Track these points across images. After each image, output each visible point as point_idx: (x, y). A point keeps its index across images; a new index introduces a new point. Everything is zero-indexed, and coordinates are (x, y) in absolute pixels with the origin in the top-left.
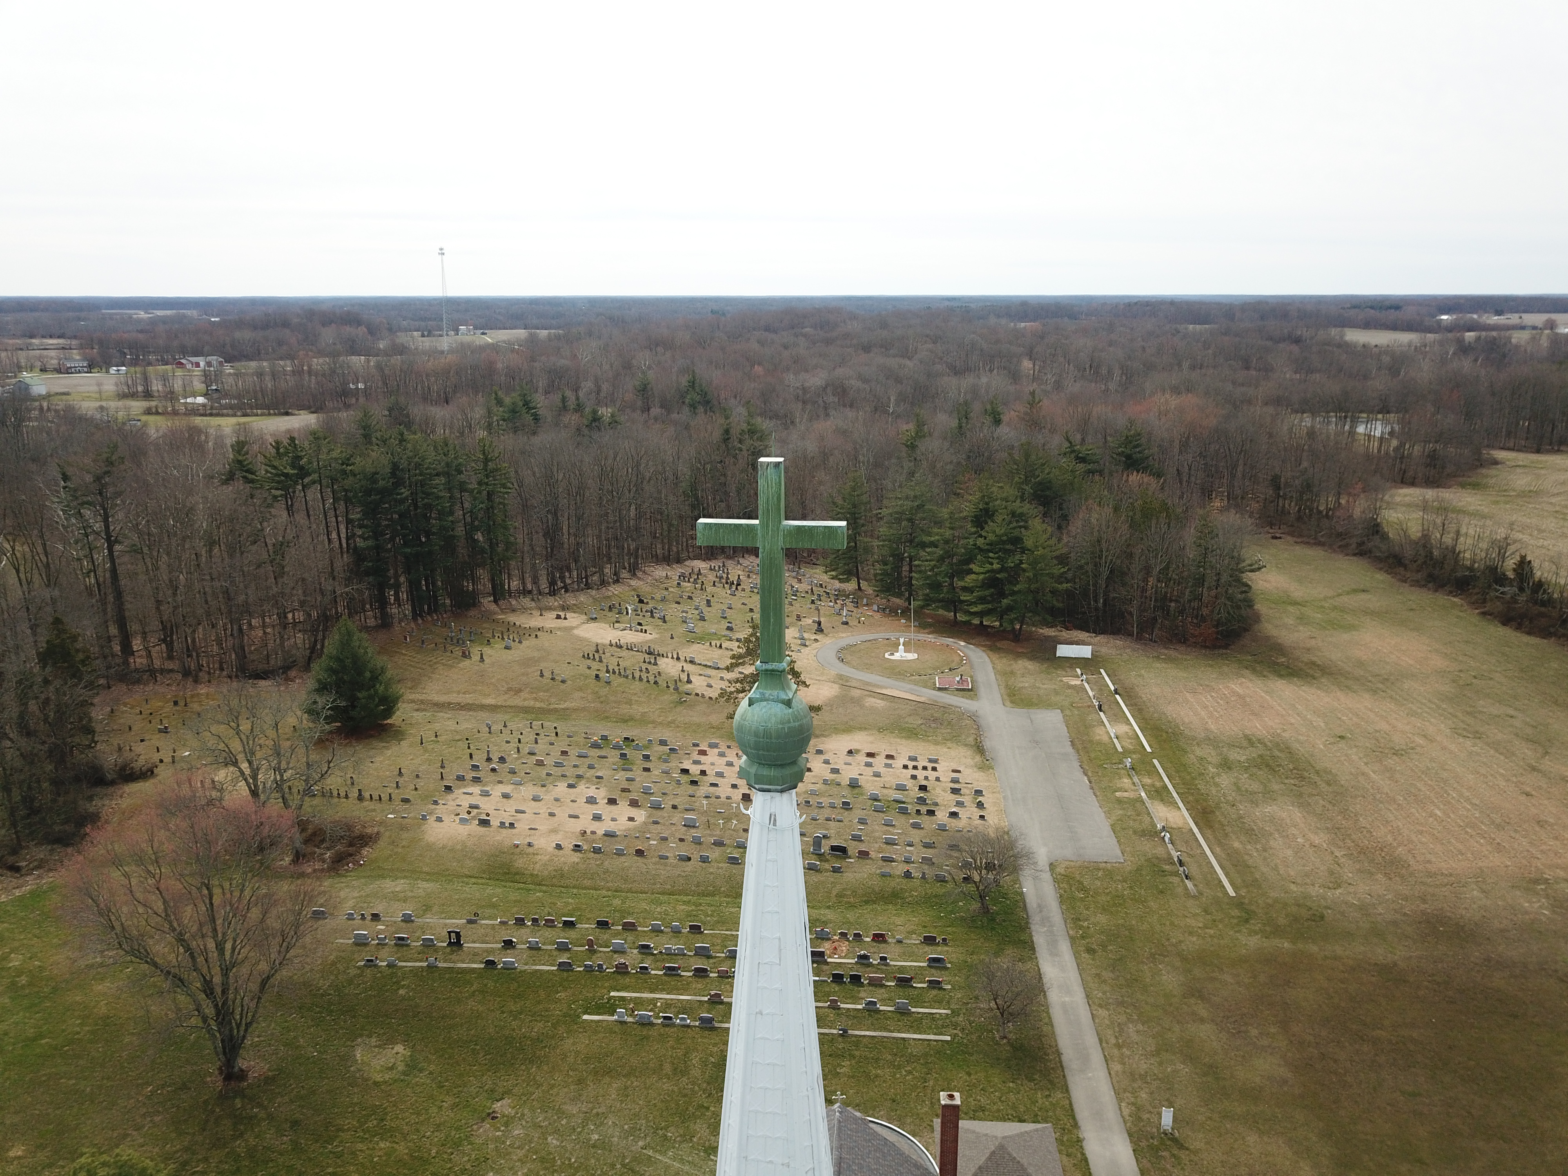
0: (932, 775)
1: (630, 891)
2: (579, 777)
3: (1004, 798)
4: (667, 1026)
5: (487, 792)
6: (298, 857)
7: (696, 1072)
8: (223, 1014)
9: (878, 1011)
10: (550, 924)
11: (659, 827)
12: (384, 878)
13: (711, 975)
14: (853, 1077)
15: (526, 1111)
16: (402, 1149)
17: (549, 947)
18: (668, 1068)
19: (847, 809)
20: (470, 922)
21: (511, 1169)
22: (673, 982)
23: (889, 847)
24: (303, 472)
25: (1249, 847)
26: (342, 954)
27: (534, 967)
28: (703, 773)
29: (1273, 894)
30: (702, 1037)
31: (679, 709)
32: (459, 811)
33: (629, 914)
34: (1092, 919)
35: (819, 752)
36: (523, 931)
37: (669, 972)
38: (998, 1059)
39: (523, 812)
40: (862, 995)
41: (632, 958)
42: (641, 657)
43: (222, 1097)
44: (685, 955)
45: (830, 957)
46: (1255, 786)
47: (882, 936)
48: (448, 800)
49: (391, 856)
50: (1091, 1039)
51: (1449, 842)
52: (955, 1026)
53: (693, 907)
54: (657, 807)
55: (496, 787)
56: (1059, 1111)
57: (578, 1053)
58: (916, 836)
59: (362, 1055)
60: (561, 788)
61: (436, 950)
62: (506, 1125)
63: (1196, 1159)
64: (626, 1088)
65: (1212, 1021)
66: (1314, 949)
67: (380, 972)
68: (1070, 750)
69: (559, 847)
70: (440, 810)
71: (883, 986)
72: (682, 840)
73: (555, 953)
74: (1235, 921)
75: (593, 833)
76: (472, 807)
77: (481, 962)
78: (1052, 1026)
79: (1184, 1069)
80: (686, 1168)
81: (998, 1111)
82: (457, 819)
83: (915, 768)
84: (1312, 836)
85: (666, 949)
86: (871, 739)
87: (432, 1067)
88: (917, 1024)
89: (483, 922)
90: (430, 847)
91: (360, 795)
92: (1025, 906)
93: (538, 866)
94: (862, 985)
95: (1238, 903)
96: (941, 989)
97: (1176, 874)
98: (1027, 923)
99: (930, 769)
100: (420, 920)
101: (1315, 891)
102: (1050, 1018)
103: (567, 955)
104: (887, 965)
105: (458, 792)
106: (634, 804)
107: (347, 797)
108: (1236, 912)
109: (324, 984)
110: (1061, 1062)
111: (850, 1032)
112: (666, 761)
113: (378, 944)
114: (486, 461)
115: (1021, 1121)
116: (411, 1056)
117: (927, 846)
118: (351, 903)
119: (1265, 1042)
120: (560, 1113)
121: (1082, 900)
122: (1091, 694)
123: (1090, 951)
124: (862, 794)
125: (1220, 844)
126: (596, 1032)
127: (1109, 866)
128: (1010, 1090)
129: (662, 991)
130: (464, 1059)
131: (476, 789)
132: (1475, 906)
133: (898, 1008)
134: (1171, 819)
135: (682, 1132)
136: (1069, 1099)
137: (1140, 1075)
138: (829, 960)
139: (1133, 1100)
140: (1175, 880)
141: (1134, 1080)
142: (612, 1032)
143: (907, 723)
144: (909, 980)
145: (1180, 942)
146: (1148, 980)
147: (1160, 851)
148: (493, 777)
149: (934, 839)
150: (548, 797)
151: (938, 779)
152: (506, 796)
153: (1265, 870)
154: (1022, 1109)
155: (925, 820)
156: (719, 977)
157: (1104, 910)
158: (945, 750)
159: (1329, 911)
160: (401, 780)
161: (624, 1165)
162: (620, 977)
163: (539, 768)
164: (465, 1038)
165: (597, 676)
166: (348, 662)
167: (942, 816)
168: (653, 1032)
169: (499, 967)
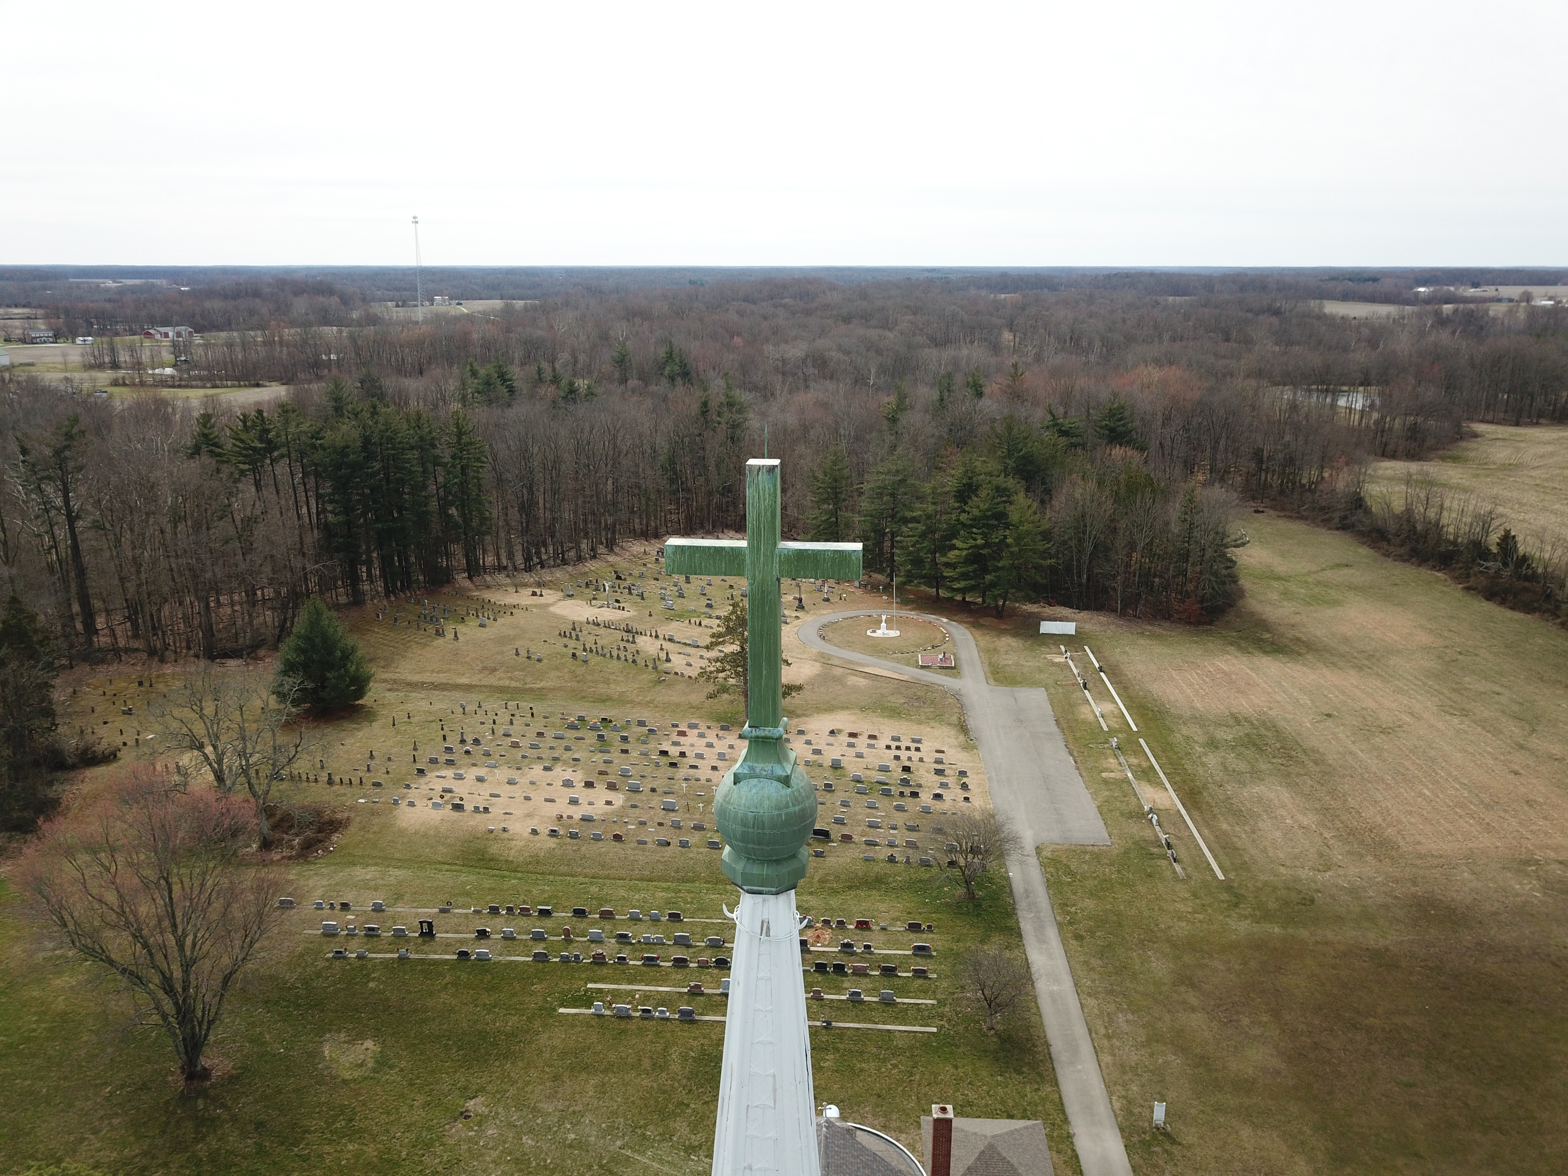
0: (915, 755)
1: (608, 877)
2: (556, 759)
3: (989, 779)
4: (646, 1019)
5: (461, 775)
6: (266, 845)
7: (675, 1067)
8: (184, 1013)
9: (862, 1002)
10: (525, 912)
11: (637, 811)
12: (355, 865)
13: (691, 965)
14: (837, 1071)
15: (500, 1110)
16: (371, 1151)
17: (524, 937)
18: (646, 1063)
19: (829, 791)
20: (443, 911)
21: (484, 1171)
22: (652, 972)
23: (872, 830)
24: (271, 446)
25: (1237, 829)
26: (311, 946)
27: (509, 958)
28: (683, 754)
29: (1262, 877)
30: (682, 1030)
31: (658, 688)
32: (431, 795)
33: (607, 901)
34: (1080, 905)
35: (801, 732)
36: (498, 921)
37: (647, 963)
38: (986, 1051)
39: (498, 796)
40: (846, 985)
41: (610, 949)
42: (619, 635)
43: (184, 1098)
44: (664, 944)
45: (813, 945)
46: (1242, 766)
47: (866, 923)
48: (419, 784)
49: (361, 842)
50: (1080, 1030)
51: (1438, 823)
52: (941, 1016)
53: (673, 894)
54: (635, 790)
55: (470, 770)
56: (1048, 1106)
57: (554, 1048)
58: (899, 819)
59: (331, 1052)
60: (537, 771)
61: (408, 940)
62: (480, 1124)
63: (1189, 1154)
64: (604, 1085)
65: (1203, 1009)
66: (1304, 933)
67: (350, 964)
68: (1055, 729)
69: (534, 832)
70: (412, 794)
71: (867, 975)
72: (660, 824)
73: (531, 943)
74: (1225, 905)
75: (570, 817)
76: (446, 791)
77: (454, 953)
78: (1040, 1016)
79: (1175, 1061)
80: (666, 1169)
81: (987, 1105)
82: (430, 803)
83: (898, 748)
84: (1300, 817)
85: (644, 938)
86: (853, 718)
87: (403, 1064)
88: (903, 1015)
89: (456, 911)
90: (402, 832)
91: (330, 778)
92: (1011, 890)
93: (513, 852)
94: (845, 974)
95: (1227, 887)
96: (926, 978)
97: (1164, 857)
98: (1014, 909)
99: (913, 749)
100: (391, 909)
101: (1305, 873)
102: (1038, 1008)
103: (543, 945)
104: (871, 953)
105: (431, 775)
106: (612, 787)
107: (316, 781)
108: (1225, 896)
109: (291, 977)
110: (1050, 1054)
111: (833, 1024)
112: (644, 743)
113: (347, 935)
114: (460, 434)
115: (1011, 1117)
116: (381, 1052)
117: (911, 829)
118: (319, 892)
119: (1257, 1031)
120: (535, 1110)
121: (1069, 884)
122: (1075, 671)
123: (1078, 937)
124: (845, 776)
125: (1208, 826)
126: (573, 1026)
127: (1096, 849)
128: (998, 1084)
129: (640, 982)
130: (436, 1056)
131: (449, 773)
132: (1466, 889)
133: (883, 999)
134: (1158, 801)
135: (661, 1130)
136: (1059, 1092)
137: (1131, 1067)
138: (812, 949)
139: (1123, 1093)
140: (1164, 863)
141: (1124, 1072)
142: (589, 1026)
143: (889, 702)
144: (894, 969)
145: (1170, 927)
146: (1137, 967)
147: (1147, 833)
148: (467, 760)
149: (918, 822)
150: (523, 781)
151: (921, 760)
152: (480, 779)
153: (1253, 852)
154: (1011, 1103)
155: (908, 802)
156: (699, 967)
157: (1092, 895)
158: (929, 729)
159: (1320, 895)
160: (372, 763)
161: (601, 1166)
162: (596, 968)
163: (514, 751)
164: (438, 1033)
165: (574, 655)
166: (317, 641)
167: (926, 798)
168: (632, 1026)
169: (473, 958)
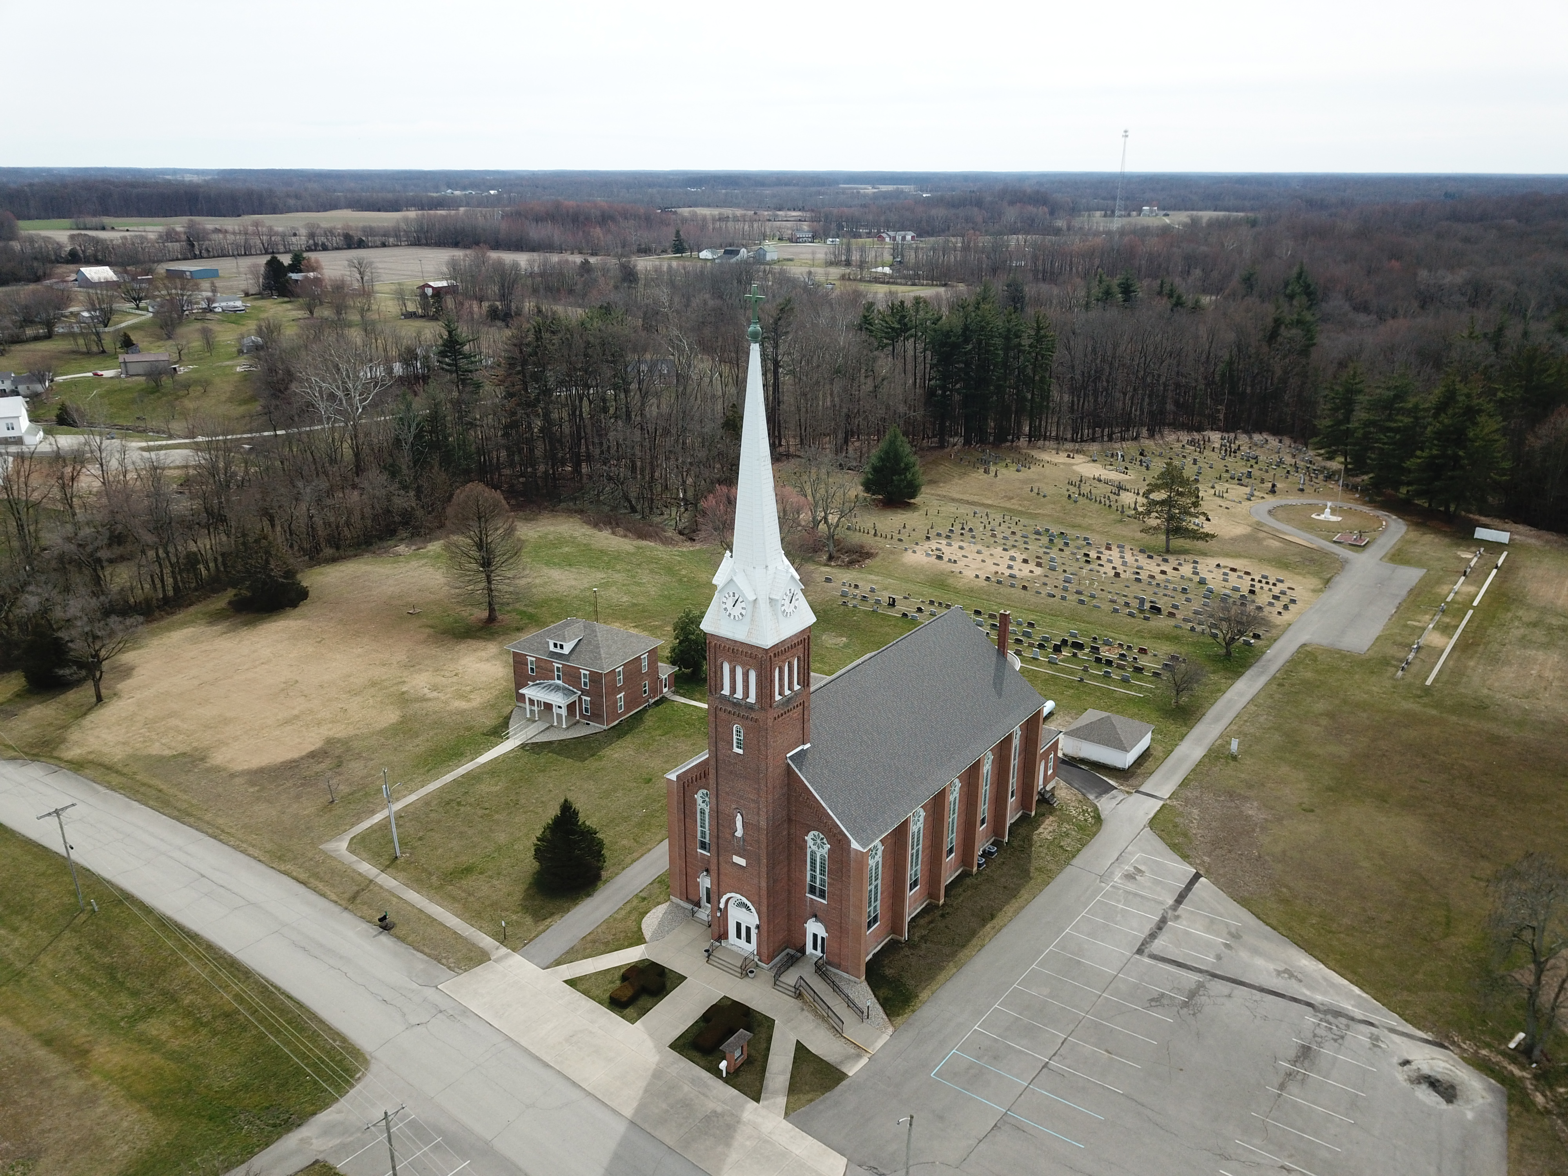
0: (1269, 587)
1: (1008, 605)
2: (1014, 546)
3: (1310, 607)
5: (952, 544)
6: (831, 558)
9: (1110, 678)
10: (948, 606)
11: (1047, 578)
12: (871, 573)
13: (1024, 644)
19: (1184, 593)
23: (1194, 615)
24: (905, 328)
25: (1481, 666)
26: (833, 598)
28: (1099, 558)
29: (1463, 690)
31: (1118, 525)
32: (928, 550)
33: (997, 612)
34: (1301, 673)
35: (1196, 563)
36: (931, 607)
38: (1163, 709)
39: (967, 557)
40: (1107, 669)
42: (1109, 488)
44: (1016, 634)
45: (1103, 652)
46: (1542, 639)
47: (1147, 651)
48: (925, 544)
49: (880, 565)
52: (1152, 693)
53: (1039, 618)
54: (1053, 569)
55: (958, 543)
56: (1178, 734)
59: (825, 637)
60: (998, 550)
61: (881, 605)
63: (1239, 766)
65: (1326, 727)
66: (1453, 718)
67: (848, 608)
68: (1404, 593)
69: (977, 576)
70: (917, 547)
71: (1123, 668)
72: (1056, 587)
74: (1412, 695)
75: (1003, 574)
76: (937, 549)
77: (901, 614)
78: (1213, 706)
79: (1278, 738)
82: (925, 553)
83: (1260, 581)
84: (1547, 671)
86: (1245, 562)
87: (856, 648)
88: (1129, 687)
89: (913, 599)
90: (903, 565)
91: (876, 533)
92: (1257, 657)
93: (959, 583)
94: (1111, 667)
95: (1427, 688)
96: (1159, 677)
97: (1397, 667)
98: (1251, 665)
99: (1271, 584)
100: (879, 592)
102: (1216, 701)
104: (1136, 662)
105: (933, 541)
106: (1039, 564)
107: (868, 533)
108: (1418, 692)
110: (1200, 719)
111: (1085, 681)
112: (1078, 548)
113: (852, 597)
114: (1039, 329)
116: (847, 642)
118: (847, 579)
119: (1350, 742)
121: (1306, 664)
122: (1472, 565)
124: (1203, 588)
125: (1458, 661)
127: (1348, 653)
131: (944, 542)
133: (1123, 678)
134: (1434, 642)
136: (1190, 731)
139: (1226, 740)
140: (1392, 669)
143: (1288, 559)
144: (1142, 670)
145: (1353, 695)
146: (1304, 703)
147: (1400, 654)
148: (960, 538)
150: (987, 553)
151: (1270, 590)
152: (961, 547)
153: (1475, 679)
157: (1317, 671)
158: (1300, 578)
159: (1497, 707)
160: (903, 530)
163: (991, 538)
165: (1069, 496)
167: (1249, 607)
169: (909, 618)
